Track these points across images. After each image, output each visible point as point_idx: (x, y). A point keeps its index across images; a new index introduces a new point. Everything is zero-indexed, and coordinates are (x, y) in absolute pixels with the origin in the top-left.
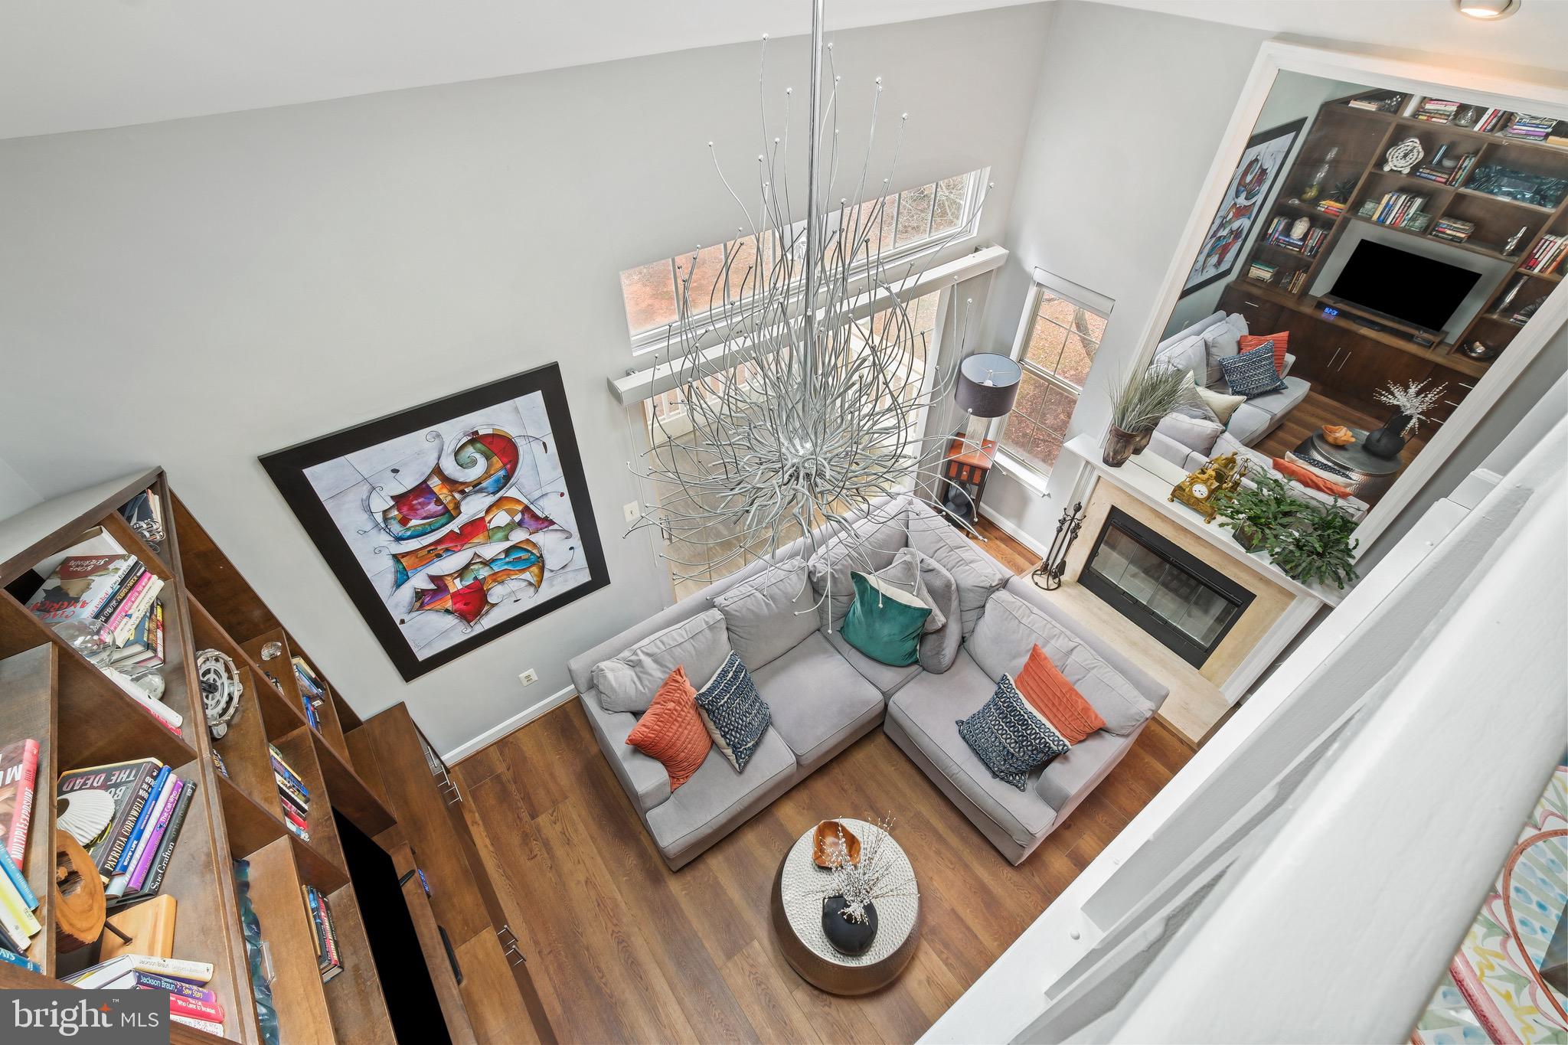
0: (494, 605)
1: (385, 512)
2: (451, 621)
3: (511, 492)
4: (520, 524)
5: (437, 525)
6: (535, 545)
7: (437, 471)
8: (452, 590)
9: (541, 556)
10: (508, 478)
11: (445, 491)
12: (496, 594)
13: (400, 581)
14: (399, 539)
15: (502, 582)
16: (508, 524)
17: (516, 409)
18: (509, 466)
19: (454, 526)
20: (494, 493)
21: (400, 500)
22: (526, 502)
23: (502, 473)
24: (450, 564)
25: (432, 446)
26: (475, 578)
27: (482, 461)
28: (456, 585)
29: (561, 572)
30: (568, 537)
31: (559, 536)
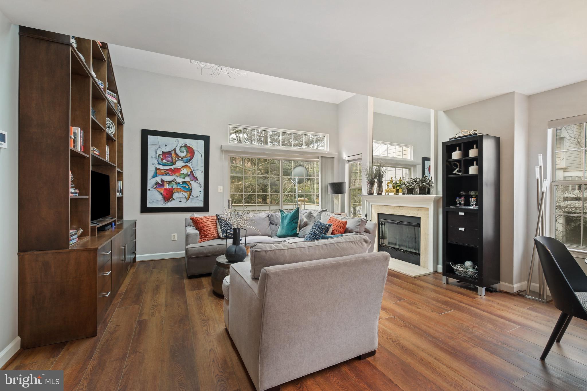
0: (174, 199)
1: (159, 155)
2: (161, 197)
3: (190, 165)
4: (189, 175)
5: (169, 165)
6: (191, 184)
7: (175, 150)
8: (165, 187)
9: (191, 189)
10: (190, 160)
11: (174, 156)
12: (176, 195)
13: (154, 176)
14: (159, 164)
15: (178, 192)
16: (186, 174)
17: (197, 143)
18: (191, 157)
19: (173, 167)
20: (185, 163)
21: (164, 153)
22: (192, 169)
23: (189, 158)
24: (168, 178)
25: (176, 143)
26: (172, 187)
27: (185, 153)
28: (167, 186)
29: (195, 198)
30: (201, 187)
31: (198, 185)
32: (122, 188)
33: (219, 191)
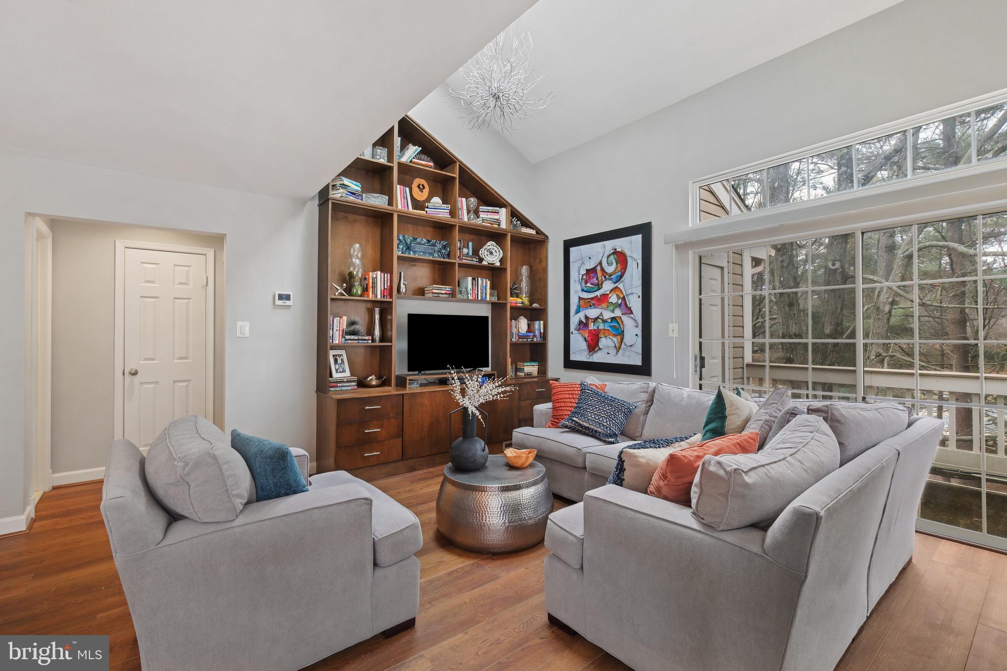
0: (600, 349)
1: (583, 275)
2: (584, 345)
3: (621, 286)
4: (620, 305)
5: (594, 290)
6: (622, 322)
7: (600, 263)
8: (590, 329)
9: (623, 332)
10: (621, 276)
11: (600, 274)
12: (603, 342)
13: (577, 312)
14: (583, 290)
15: (606, 337)
16: (615, 303)
17: (632, 242)
18: (623, 271)
19: (598, 293)
20: (615, 283)
21: (588, 272)
22: (625, 294)
23: (620, 273)
24: (593, 313)
25: (601, 251)
26: (598, 327)
27: (614, 264)
28: (592, 326)
29: (629, 348)
30: (637, 327)
31: (633, 322)
32: (542, 331)
33: (671, 334)
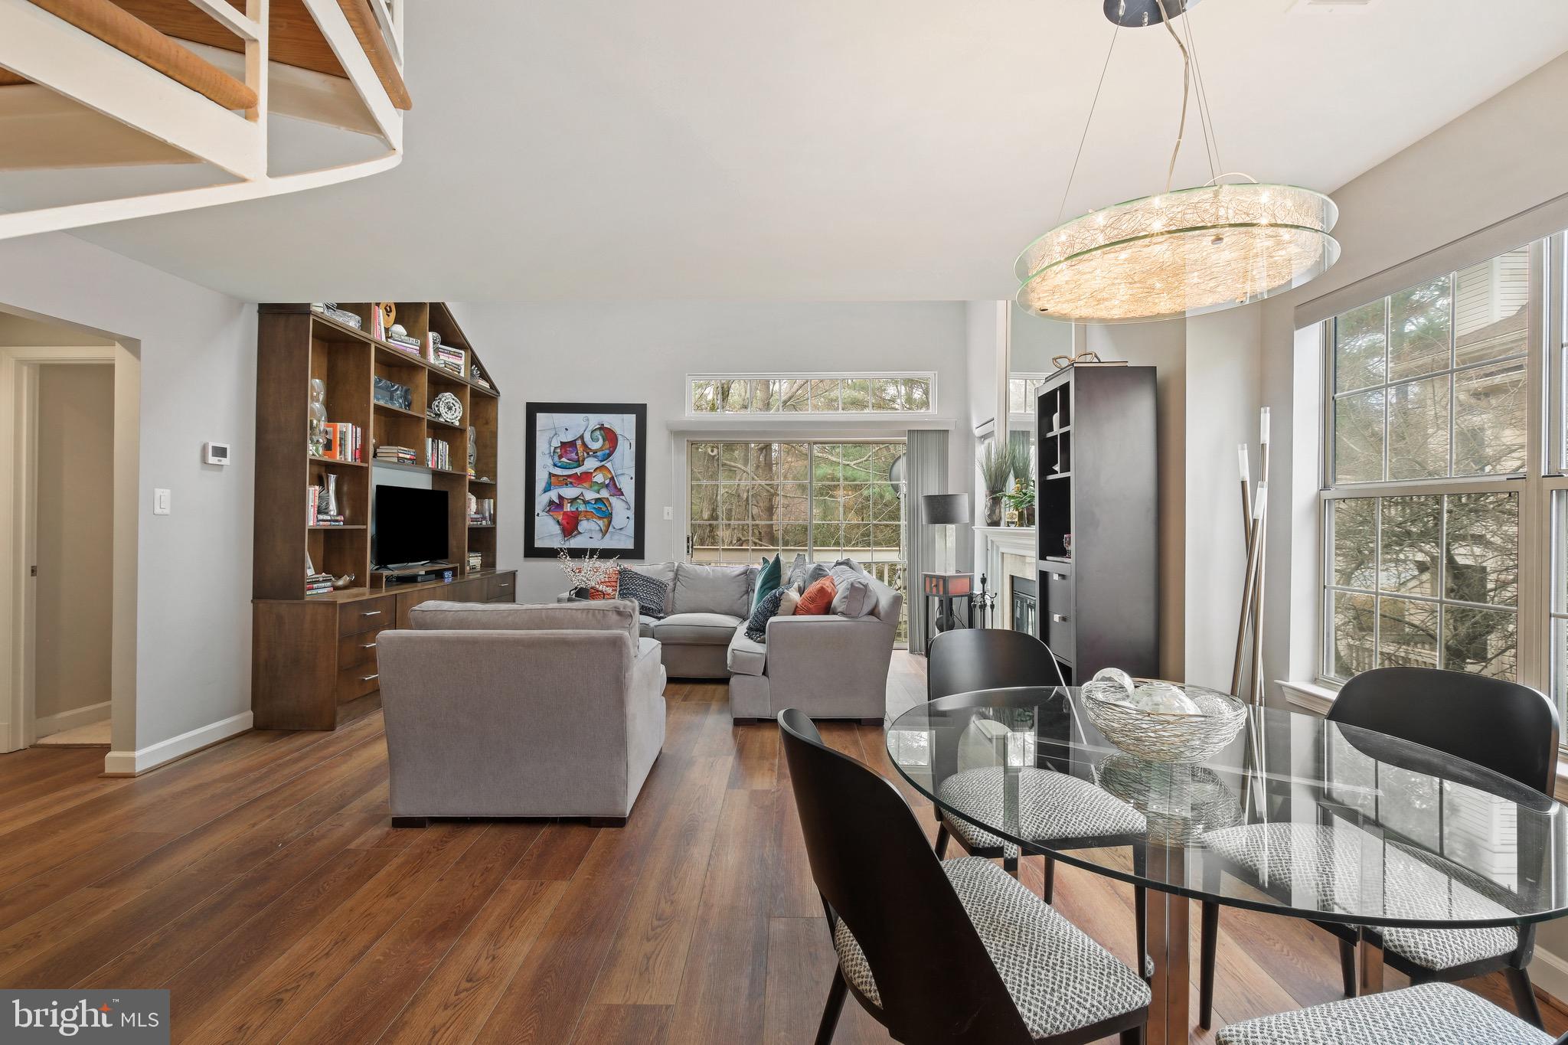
0: (580, 533)
1: (555, 448)
2: (557, 529)
3: (609, 465)
4: (607, 486)
5: (573, 466)
6: (610, 504)
7: (582, 437)
8: (565, 510)
9: (611, 514)
10: (610, 455)
11: (581, 449)
12: (584, 525)
13: (546, 490)
14: (555, 465)
15: (588, 520)
16: (602, 483)
17: (623, 420)
18: (611, 449)
19: (578, 471)
20: (601, 461)
21: (563, 444)
22: (614, 474)
23: (607, 451)
24: (569, 492)
25: (584, 423)
26: (577, 509)
27: (601, 441)
28: (568, 508)
29: (618, 531)
30: (628, 509)
31: (624, 505)
32: (492, 512)
33: (666, 517)
